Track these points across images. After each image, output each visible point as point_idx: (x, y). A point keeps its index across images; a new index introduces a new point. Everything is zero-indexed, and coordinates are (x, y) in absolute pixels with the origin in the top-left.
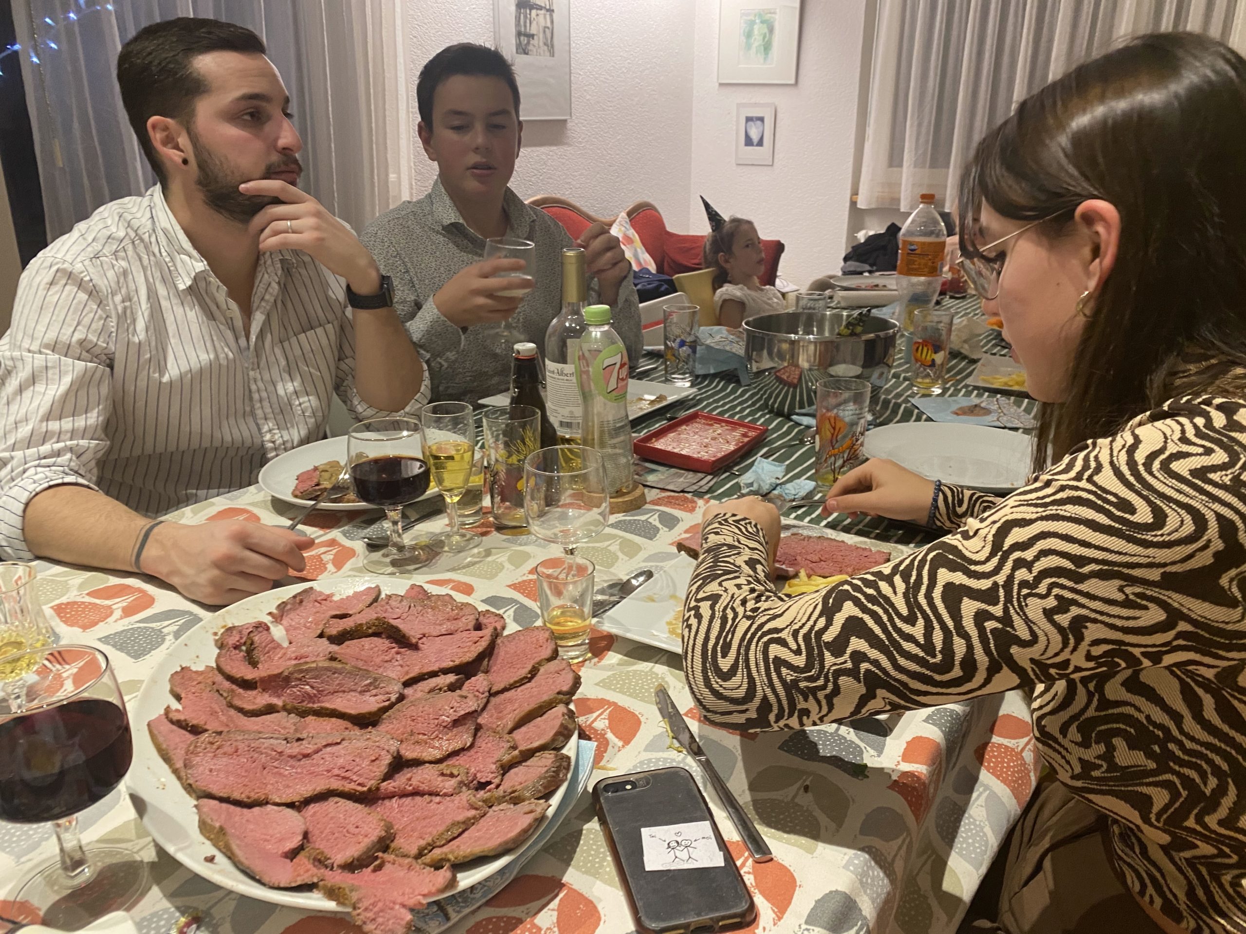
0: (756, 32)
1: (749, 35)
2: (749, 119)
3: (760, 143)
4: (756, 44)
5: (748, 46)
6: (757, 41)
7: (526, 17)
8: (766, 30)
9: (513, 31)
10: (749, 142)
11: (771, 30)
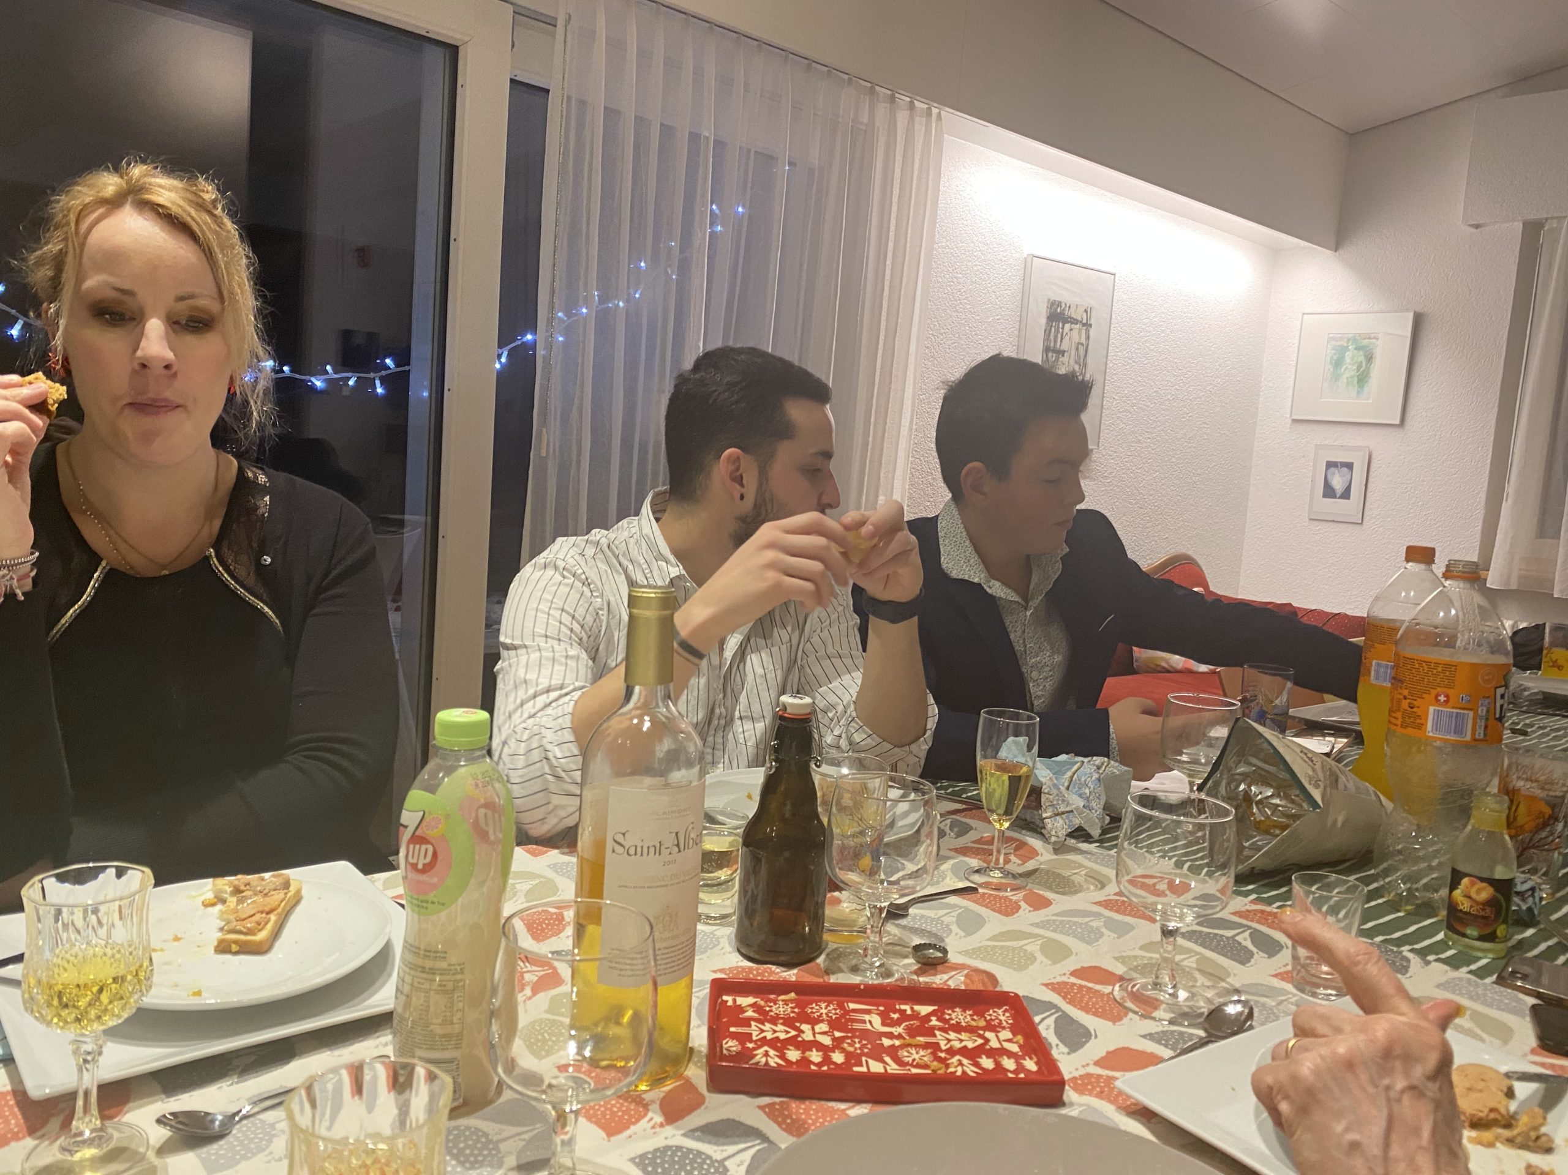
0: (1348, 360)
1: (1338, 363)
2: (1330, 465)
3: (1346, 494)
4: (1348, 374)
5: (1336, 377)
6: (1349, 370)
7: (1057, 331)
8: (1362, 359)
9: (1040, 345)
10: (1329, 492)
11: (1370, 358)
